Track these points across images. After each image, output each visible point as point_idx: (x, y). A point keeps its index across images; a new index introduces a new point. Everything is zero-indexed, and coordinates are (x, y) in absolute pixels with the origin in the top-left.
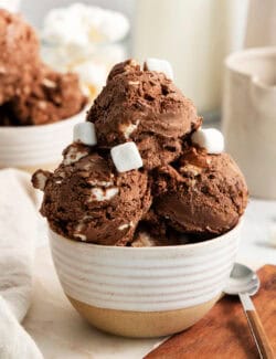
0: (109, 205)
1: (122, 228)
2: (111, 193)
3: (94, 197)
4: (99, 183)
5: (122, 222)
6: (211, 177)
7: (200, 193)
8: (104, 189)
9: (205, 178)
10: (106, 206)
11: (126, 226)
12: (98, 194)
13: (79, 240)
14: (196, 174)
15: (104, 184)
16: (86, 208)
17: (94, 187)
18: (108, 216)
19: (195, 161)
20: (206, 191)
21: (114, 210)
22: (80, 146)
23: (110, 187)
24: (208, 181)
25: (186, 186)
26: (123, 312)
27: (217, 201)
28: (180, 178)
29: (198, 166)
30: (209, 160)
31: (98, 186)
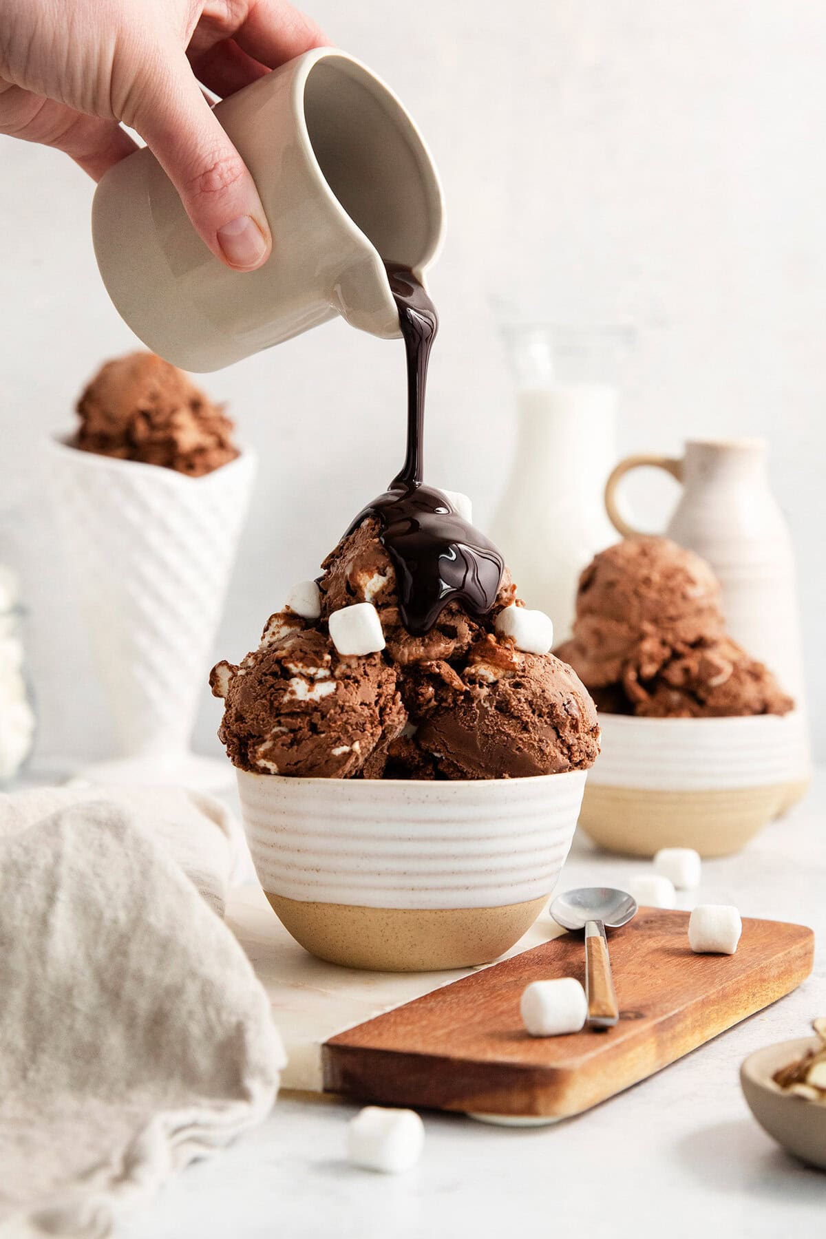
0: (316, 709)
1: (338, 751)
2: (324, 689)
3: (293, 693)
4: (304, 671)
5: (337, 742)
6: (517, 685)
7: (492, 710)
8: (312, 681)
9: (505, 685)
10: (311, 709)
11: (346, 749)
12: (300, 690)
13: (266, 771)
14: (492, 679)
15: (312, 670)
16: (276, 712)
17: (294, 676)
18: (314, 728)
19: (491, 657)
20: (504, 708)
21: (323, 717)
22: (290, 617)
23: (324, 680)
24: (510, 690)
25: (469, 697)
26: (339, 906)
27: (525, 728)
28: (457, 682)
29: (497, 665)
30: (517, 659)
31: (302, 675)
